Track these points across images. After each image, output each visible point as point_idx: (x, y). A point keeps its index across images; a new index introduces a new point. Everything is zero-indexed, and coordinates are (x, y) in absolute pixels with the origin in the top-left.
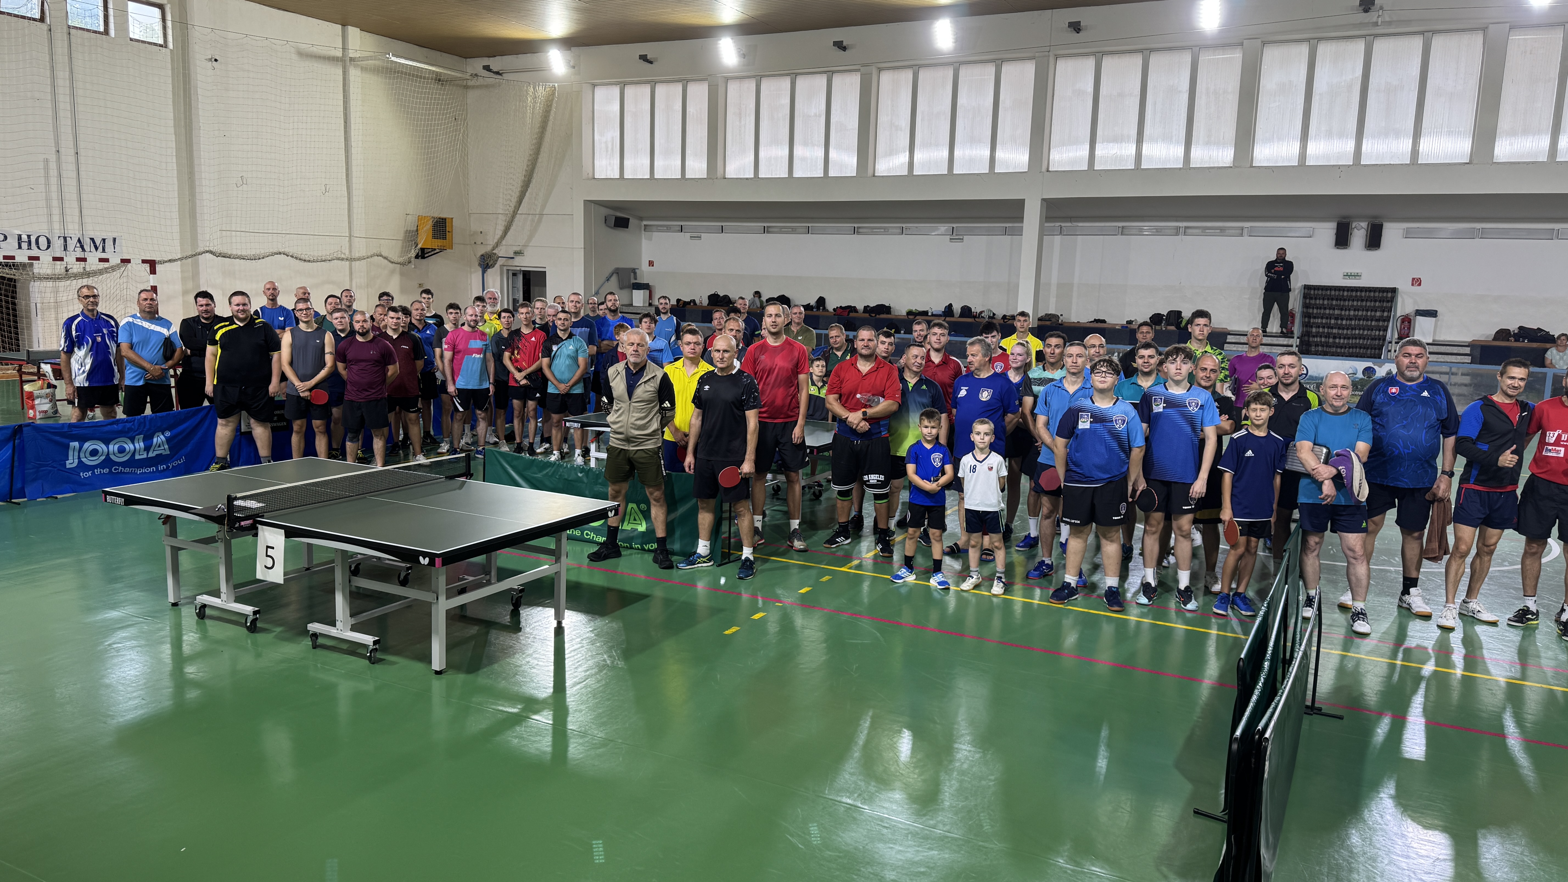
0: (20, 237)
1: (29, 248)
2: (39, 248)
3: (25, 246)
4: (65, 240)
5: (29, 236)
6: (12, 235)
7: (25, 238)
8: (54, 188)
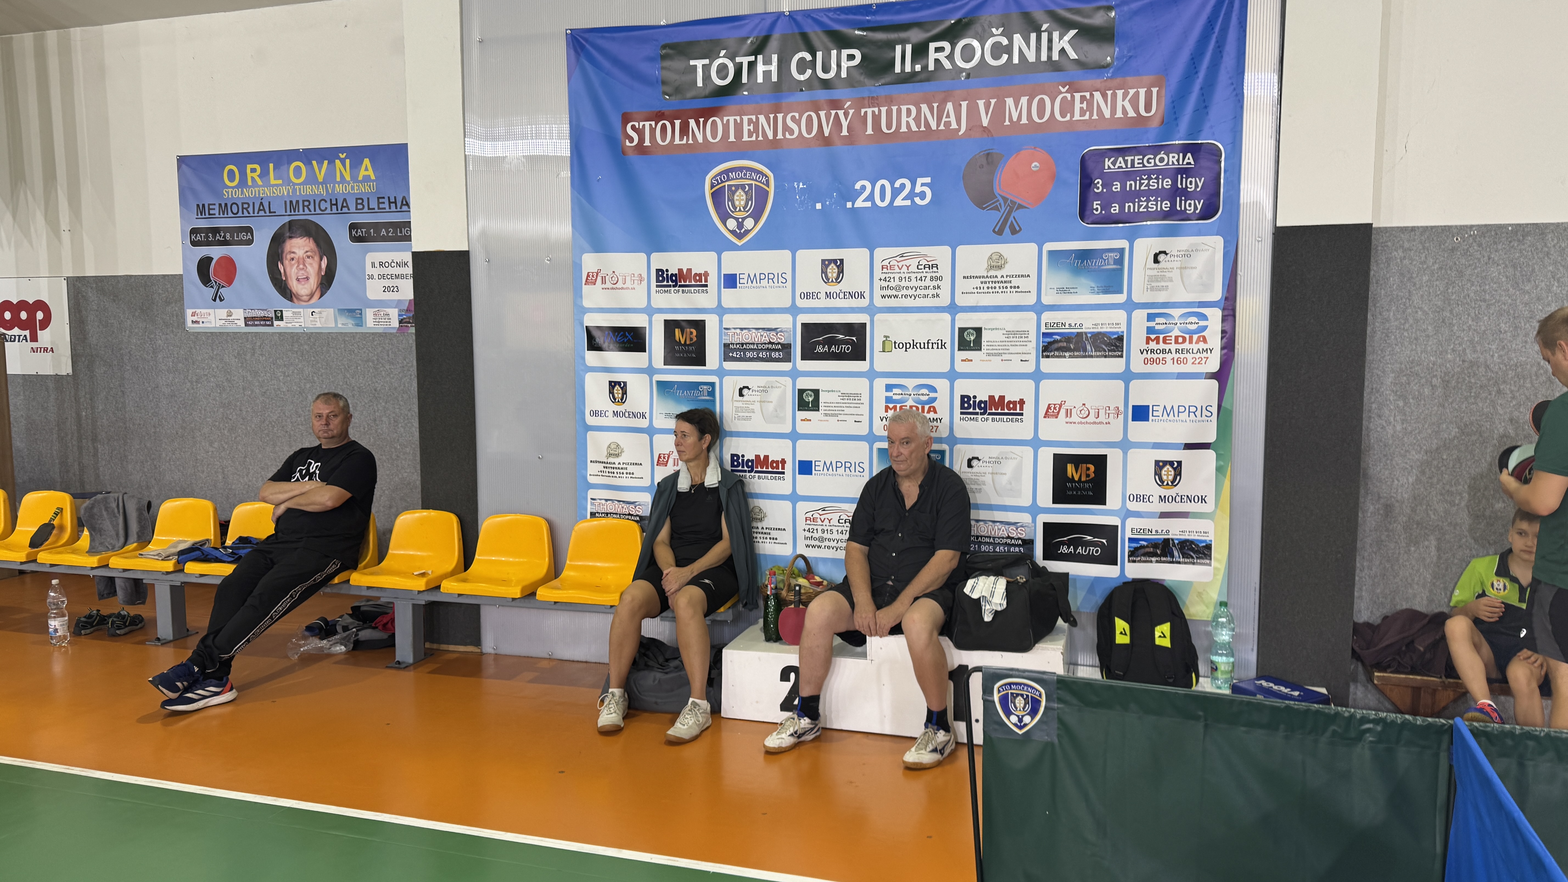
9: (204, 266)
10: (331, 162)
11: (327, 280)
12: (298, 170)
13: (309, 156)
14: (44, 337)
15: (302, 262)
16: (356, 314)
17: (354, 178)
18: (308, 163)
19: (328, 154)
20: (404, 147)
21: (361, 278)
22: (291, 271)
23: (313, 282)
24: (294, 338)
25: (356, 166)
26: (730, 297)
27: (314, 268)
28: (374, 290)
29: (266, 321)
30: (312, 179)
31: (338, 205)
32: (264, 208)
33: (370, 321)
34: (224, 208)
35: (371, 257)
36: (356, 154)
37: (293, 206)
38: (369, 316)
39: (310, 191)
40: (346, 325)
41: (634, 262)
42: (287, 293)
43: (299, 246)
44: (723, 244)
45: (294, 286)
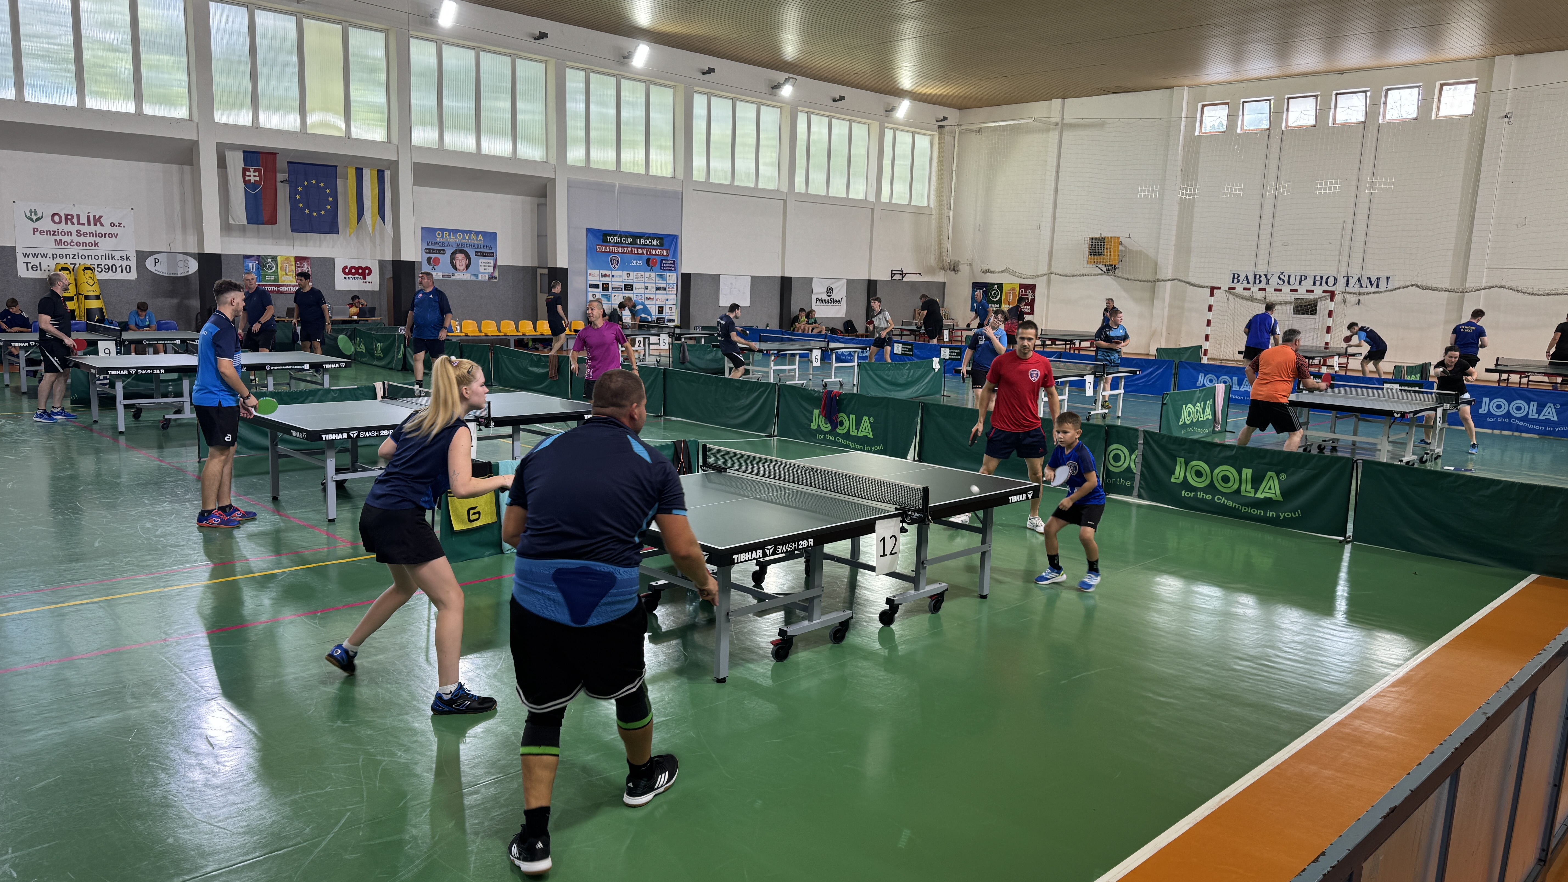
0: (1315, 277)
1: (1321, 284)
2: (1327, 284)
3: (1318, 283)
4: (1348, 280)
5: (1322, 277)
6: (1310, 276)
7: (1318, 278)
8: (1347, 243)
9: (429, 260)
10: (470, 234)
11: (468, 267)
12: (460, 235)
13: (463, 232)
14: (368, 278)
15: (460, 261)
16: (476, 276)
17: (477, 239)
18: (463, 234)
19: (470, 232)
20: (495, 234)
21: (478, 266)
22: (458, 263)
23: (464, 266)
24: (457, 281)
25: (477, 236)
26: (613, 279)
27: (464, 262)
28: (482, 269)
29: (449, 276)
30: (464, 238)
31: (473, 246)
32: (449, 245)
33: (480, 278)
34: (436, 244)
35: (480, 261)
36: (477, 233)
37: (459, 245)
38: (480, 276)
39: (463, 241)
40: (474, 278)
41: (597, 272)
42: (456, 269)
43: (460, 256)
44: (612, 270)
45: (458, 267)
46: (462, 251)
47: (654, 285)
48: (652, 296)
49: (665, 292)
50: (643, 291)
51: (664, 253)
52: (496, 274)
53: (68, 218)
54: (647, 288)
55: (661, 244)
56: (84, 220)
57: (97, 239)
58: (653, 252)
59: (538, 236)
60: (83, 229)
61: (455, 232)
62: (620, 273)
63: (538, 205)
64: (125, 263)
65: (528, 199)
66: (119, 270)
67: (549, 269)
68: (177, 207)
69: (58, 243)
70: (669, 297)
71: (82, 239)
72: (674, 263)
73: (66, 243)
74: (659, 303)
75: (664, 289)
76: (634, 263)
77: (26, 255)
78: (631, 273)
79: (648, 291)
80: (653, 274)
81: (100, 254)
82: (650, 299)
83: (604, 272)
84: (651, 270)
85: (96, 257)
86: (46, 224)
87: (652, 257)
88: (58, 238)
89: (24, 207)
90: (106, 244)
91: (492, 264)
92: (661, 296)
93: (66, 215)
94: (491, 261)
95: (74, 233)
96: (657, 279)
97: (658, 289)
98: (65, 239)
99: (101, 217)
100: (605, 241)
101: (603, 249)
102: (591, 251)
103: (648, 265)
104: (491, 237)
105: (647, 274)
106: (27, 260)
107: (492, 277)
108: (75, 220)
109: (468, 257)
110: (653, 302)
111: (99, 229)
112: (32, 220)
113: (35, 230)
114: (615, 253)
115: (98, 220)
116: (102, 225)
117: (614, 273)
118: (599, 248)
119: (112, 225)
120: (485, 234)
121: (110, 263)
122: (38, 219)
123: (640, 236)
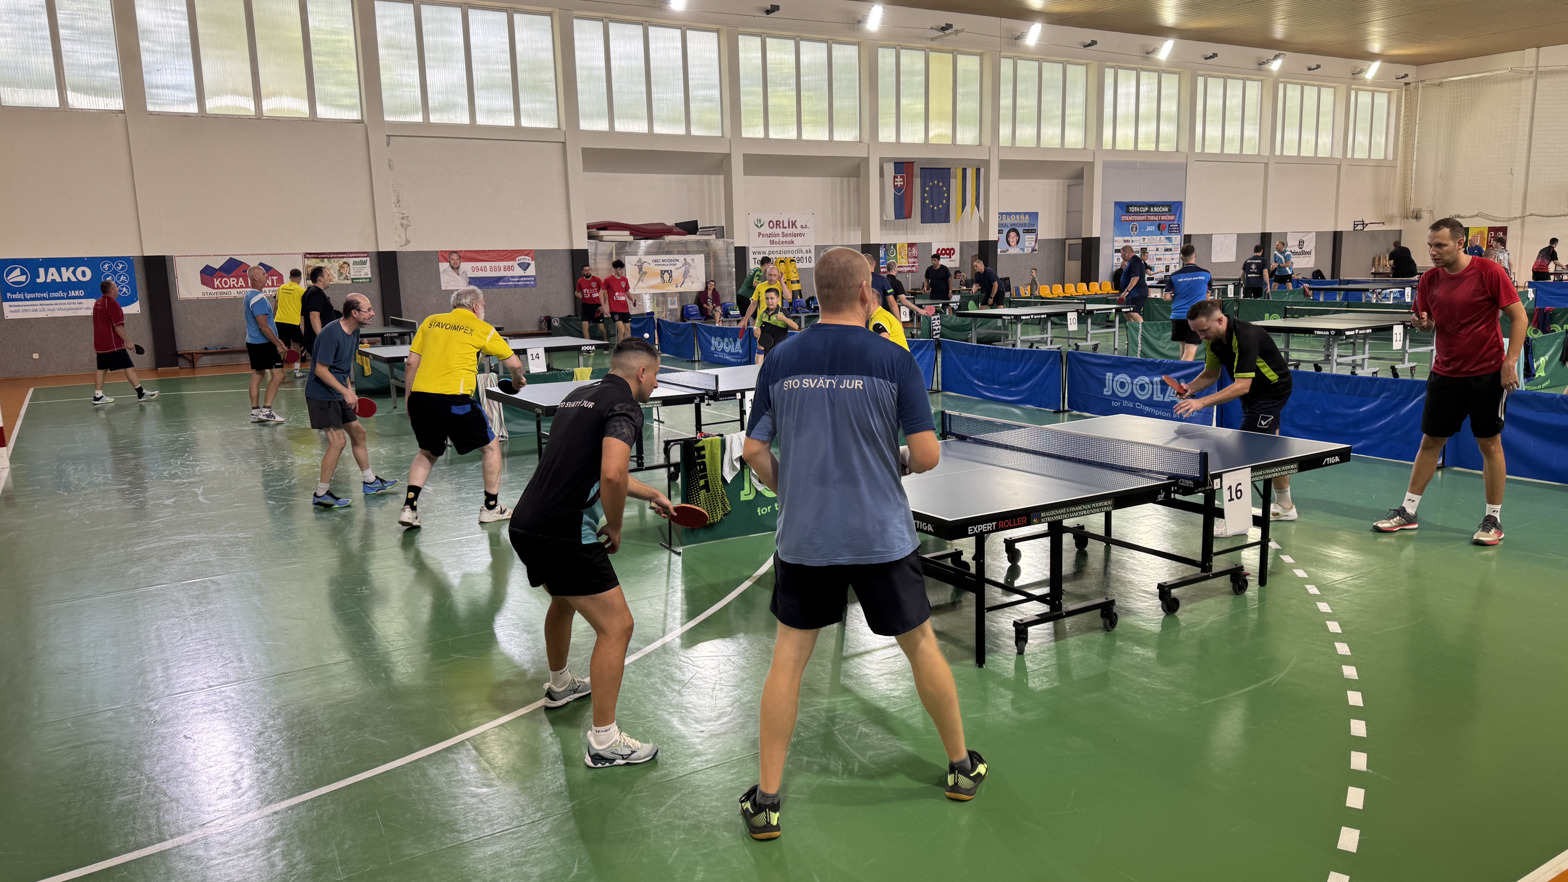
11: (1018, 242)
12: (1013, 217)
13: (1016, 213)
14: (953, 257)
15: (1013, 238)
16: (1023, 249)
17: (1024, 219)
18: (1015, 215)
19: (1020, 214)
20: (1037, 213)
21: (1025, 241)
22: (1011, 240)
23: (1015, 242)
25: (1025, 216)
26: (1133, 244)
27: (1016, 239)
28: (1027, 244)
29: (1005, 251)
31: (1021, 225)
33: (1026, 251)
35: (1027, 237)
36: (1025, 214)
40: (1021, 252)
41: (1121, 239)
42: (1009, 245)
43: (1013, 234)
44: (1132, 236)
45: (1011, 243)
46: (1015, 230)
47: (1163, 247)
48: (1161, 257)
49: (1170, 253)
50: (1154, 253)
51: (1172, 218)
52: (1037, 248)
53: (778, 224)
54: (1157, 250)
55: (1170, 211)
56: (786, 225)
57: (793, 238)
58: (1163, 218)
59: (1067, 212)
60: (787, 231)
61: (1010, 214)
62: (1137, 238)
63: (1068, 186)
64: (808, 255)
65: (1061, 181)
66: (805, 260)
67: (1083, 239)
68: (839, 209)
69: (772, 242)
70: (1174, 256)
71: (785, 239)
72: (1179, 227)
73: (776, 243)
74: (1166, 262)
75: (1171, 250)
76: (1149, 228)
77: (754, 253)
78: (1146, 237)
79: (1158, 253)
80: (1163, 237)
81: (795, 249)
82: (1160, 259)
83: (1126, 238)
84: (1161, 234)
85: (792, 252)
86: (766, 230)
87: (1162, 222)
88: (772, 239)
89: (753, 218)
90: (798, 241)
91: (1034, 239)
92: (1168, 256)
93: (777, 221)
94: (1033, 236)
95: (781, 235)
96: (1166, 241)
97: (1166, 250)
98: (776, 239)
99: (795, 221)
100: (1128, 211)
101: (1127, 218)
102: (1118, 221)
103: (1159, 230)
104: (1034, 216)
105: (1158, 237)
106: (755, 256)
107: (1033, 250)
108: (781, 225)
109: (1018, 234)
110: (1162, 262)
111: (795, 231)
112: (758, 226)
113: (760, 234)
114: (1134, 221)
115: (794, 224)
116: (796, 227)
117: (1134, 238)
118: (1123, 218)
119: (802, 227)
120: (1030, 214)
121: (800, 255)
122: (761, 226)
123: (1151, 205)
